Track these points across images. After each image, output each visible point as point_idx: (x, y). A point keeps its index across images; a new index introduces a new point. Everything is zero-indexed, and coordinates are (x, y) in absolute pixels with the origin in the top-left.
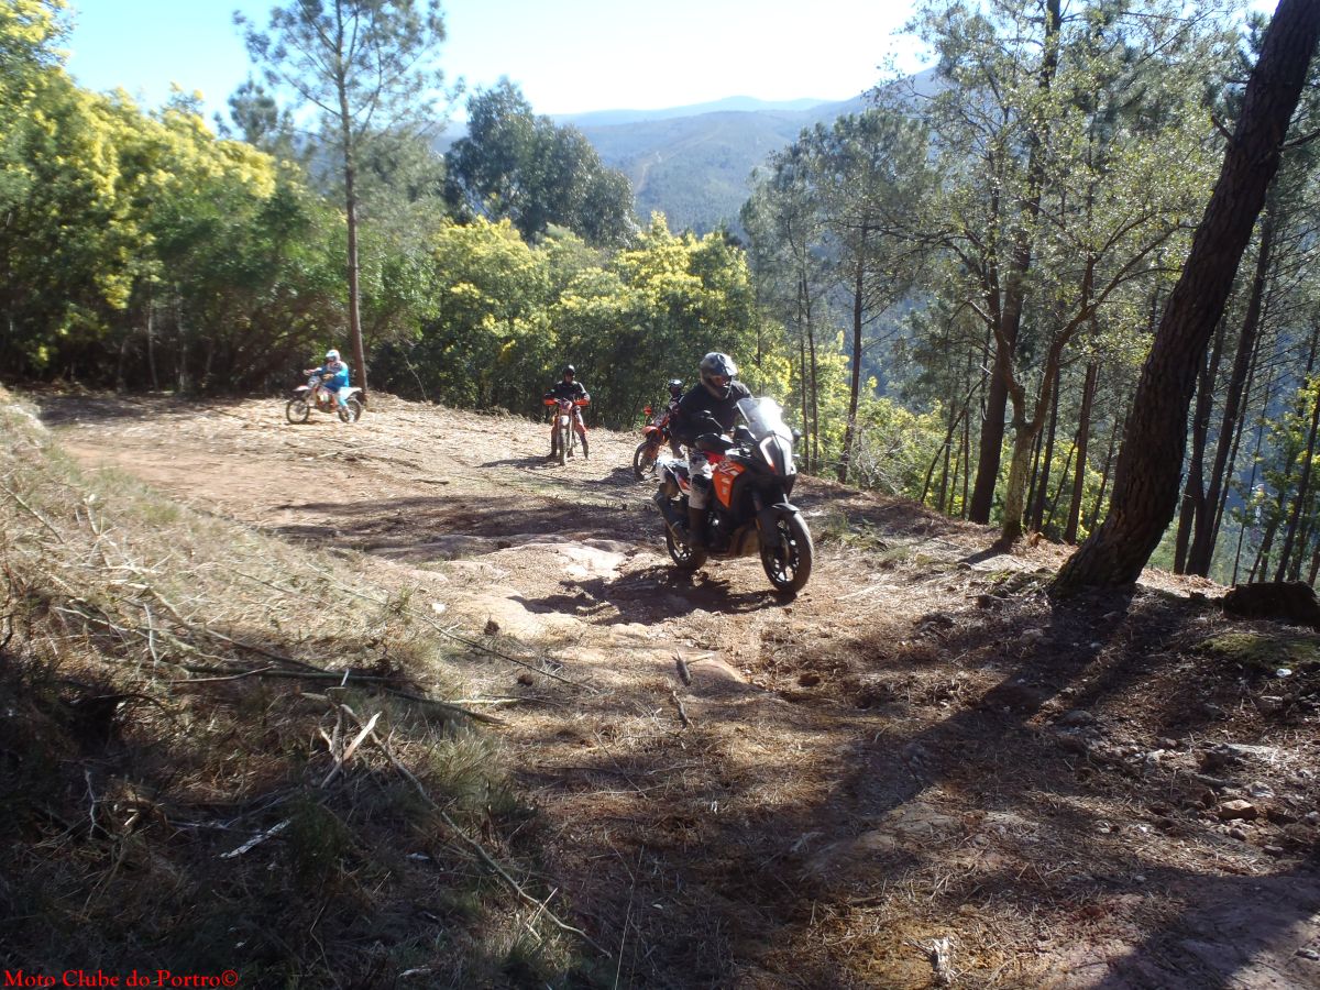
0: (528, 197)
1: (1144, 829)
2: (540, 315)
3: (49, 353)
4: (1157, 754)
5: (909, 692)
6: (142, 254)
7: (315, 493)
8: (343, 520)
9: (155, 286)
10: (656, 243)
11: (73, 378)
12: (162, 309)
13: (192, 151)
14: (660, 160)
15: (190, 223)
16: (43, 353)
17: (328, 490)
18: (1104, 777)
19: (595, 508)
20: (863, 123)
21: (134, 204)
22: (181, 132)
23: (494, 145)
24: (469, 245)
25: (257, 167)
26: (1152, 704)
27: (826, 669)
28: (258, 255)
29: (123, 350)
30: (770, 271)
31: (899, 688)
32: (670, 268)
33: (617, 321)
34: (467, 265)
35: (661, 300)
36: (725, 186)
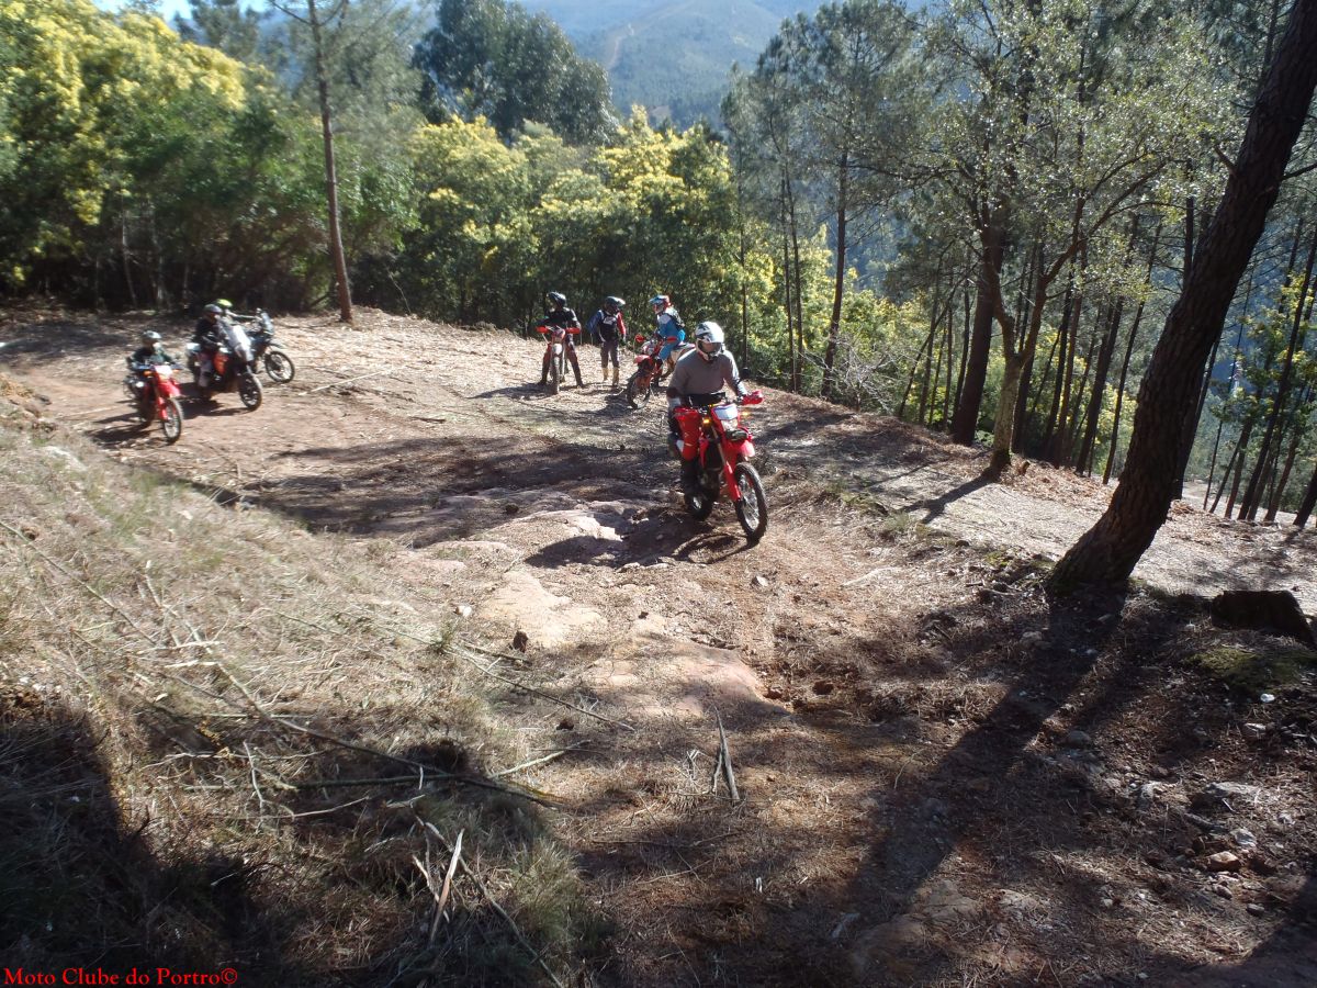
0: (502, 90)
1: (1142, 896)
2: (521, 220)
3: (24, 273)
4: (1151, 787)
5: (919, 706)
6: (111, 165)
7: (314, 435)
8: (346, 468)
9: (127, 199)
10: (636, 142)
11: (47, 292)
12: (134, 220)
13: (156, 56)
14: (633, 33)
15: (161, 141)
16: (19, 272)
17: (326, 431)
18: (1105, 822)
19: (592, 449)
20: (846, 13)
21: (99, 115)
22: (145, 38)
23: (465, 37)
24: (446, 146)
25: (225, 74)
26: (1144, 724)
27: (838, 673)
28: (235, 172)
29: (97, 265)
30: (752, 169)
31: (909, 701)
32: (651, 169)
33: (599, 225)
34: (444, 169)
35: (643, 202)
36: (700, 60)
